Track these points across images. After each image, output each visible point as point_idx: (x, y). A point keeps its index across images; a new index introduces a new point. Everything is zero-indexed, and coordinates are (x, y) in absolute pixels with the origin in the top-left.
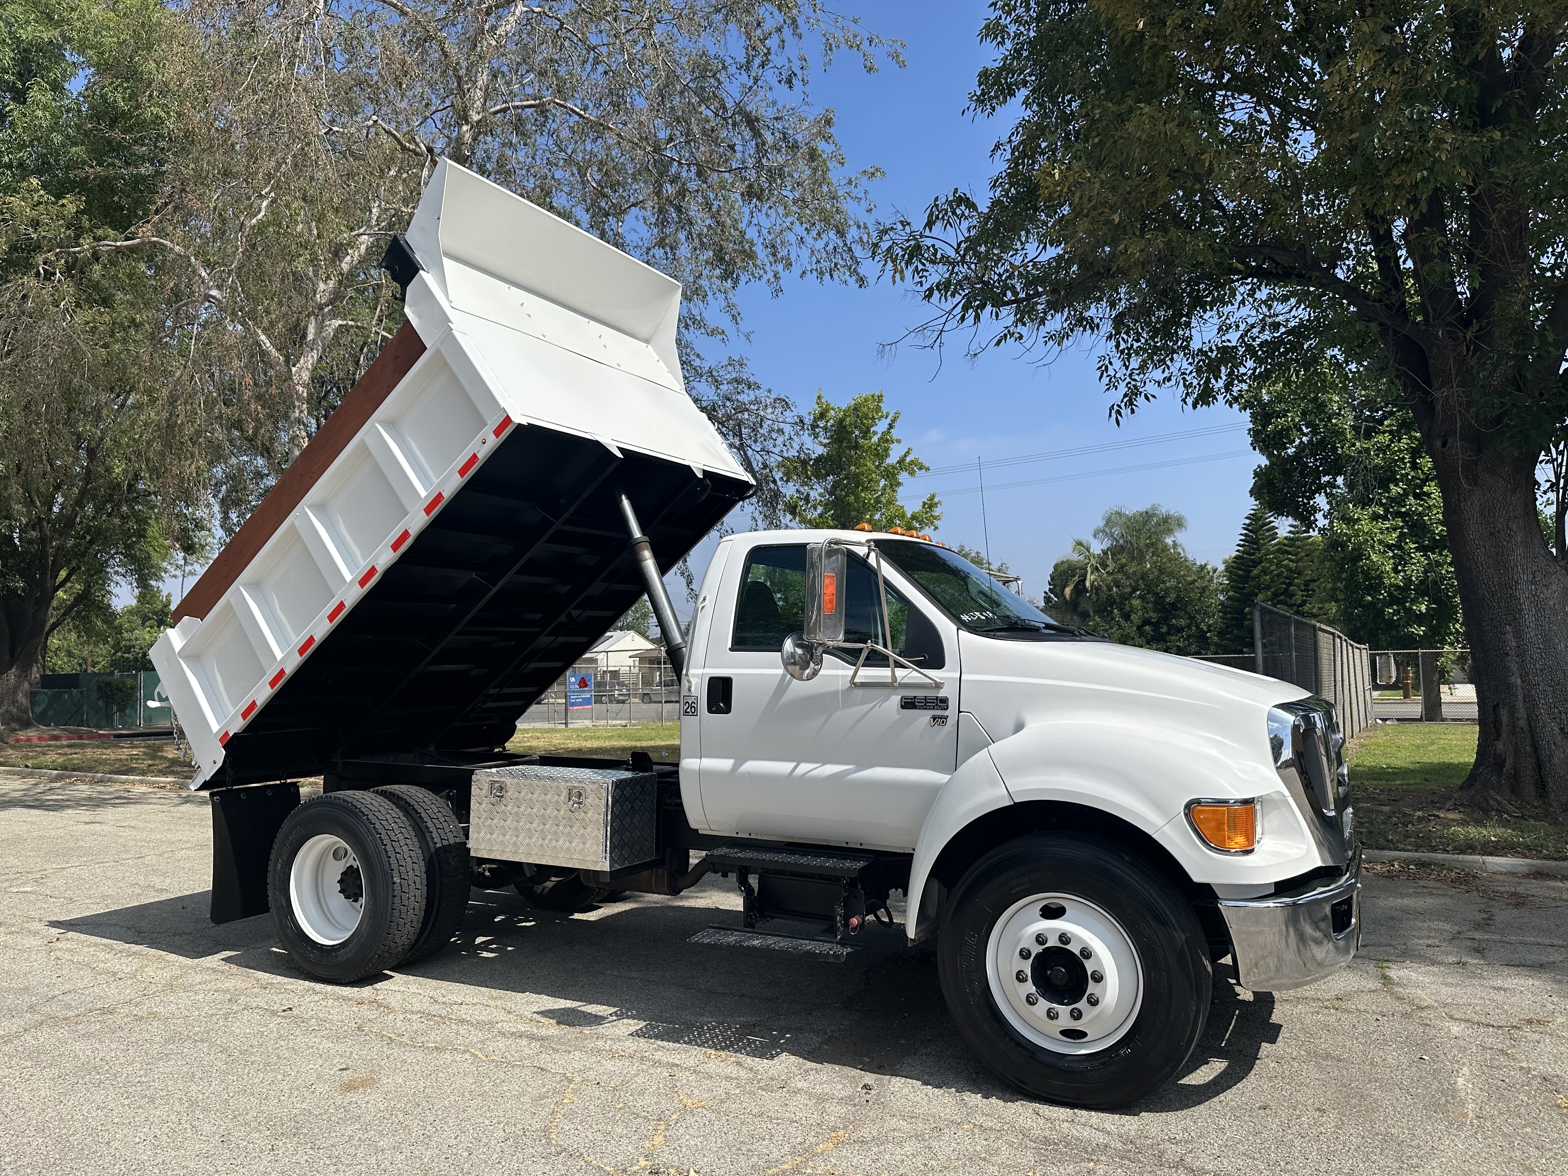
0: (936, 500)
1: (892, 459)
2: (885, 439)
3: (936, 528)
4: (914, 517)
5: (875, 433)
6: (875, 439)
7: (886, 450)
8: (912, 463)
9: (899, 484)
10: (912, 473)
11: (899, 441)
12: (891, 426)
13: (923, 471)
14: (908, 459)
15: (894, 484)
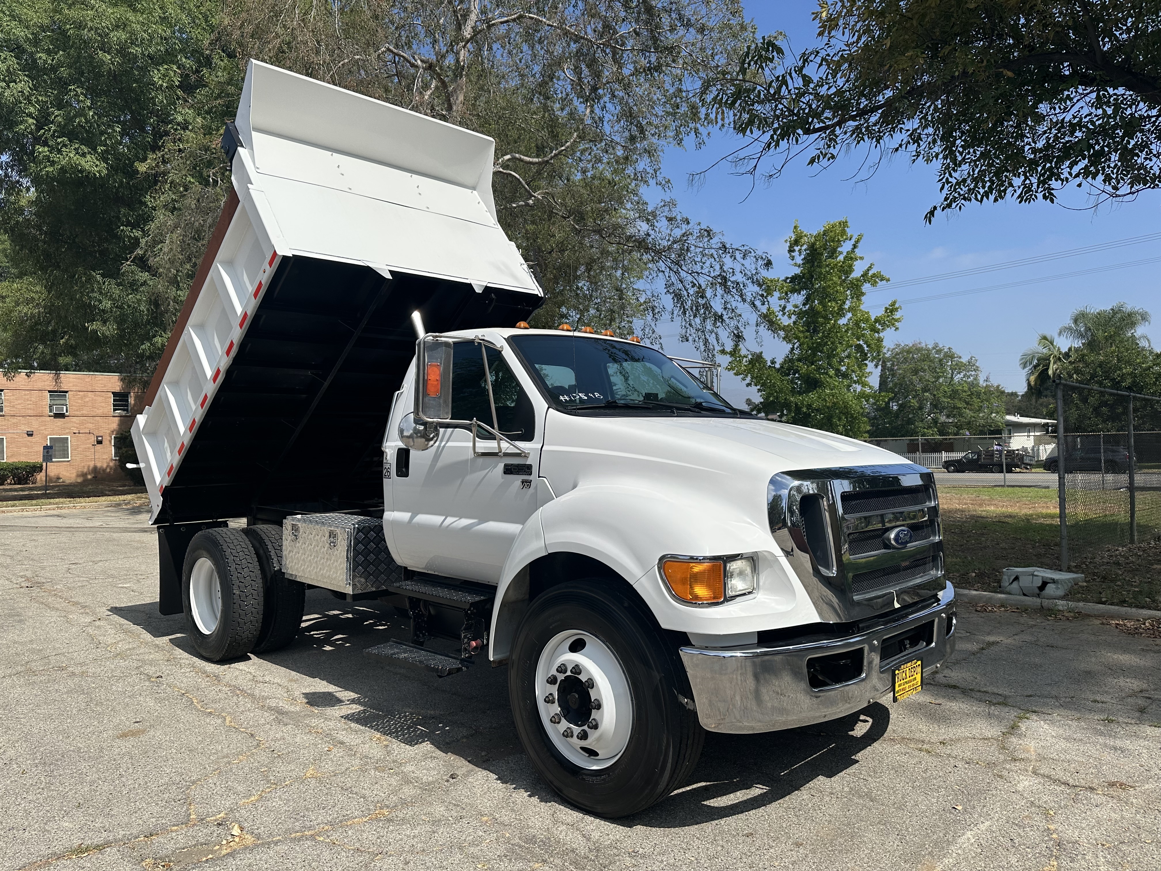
0: (897, 306)
1: (857, 273)
2: (850, 258)
3: (897, 329)
4: (877, 321)
5: (841, 253)
6: (841, 258)
7: (850, 266)
8: (874, 276)
9: (863, 294)
10: (874, 284)
11: (862, 258)
12: (855, 246)
13: (884, 282)
14: (871, 273)
15: (858, 294)
